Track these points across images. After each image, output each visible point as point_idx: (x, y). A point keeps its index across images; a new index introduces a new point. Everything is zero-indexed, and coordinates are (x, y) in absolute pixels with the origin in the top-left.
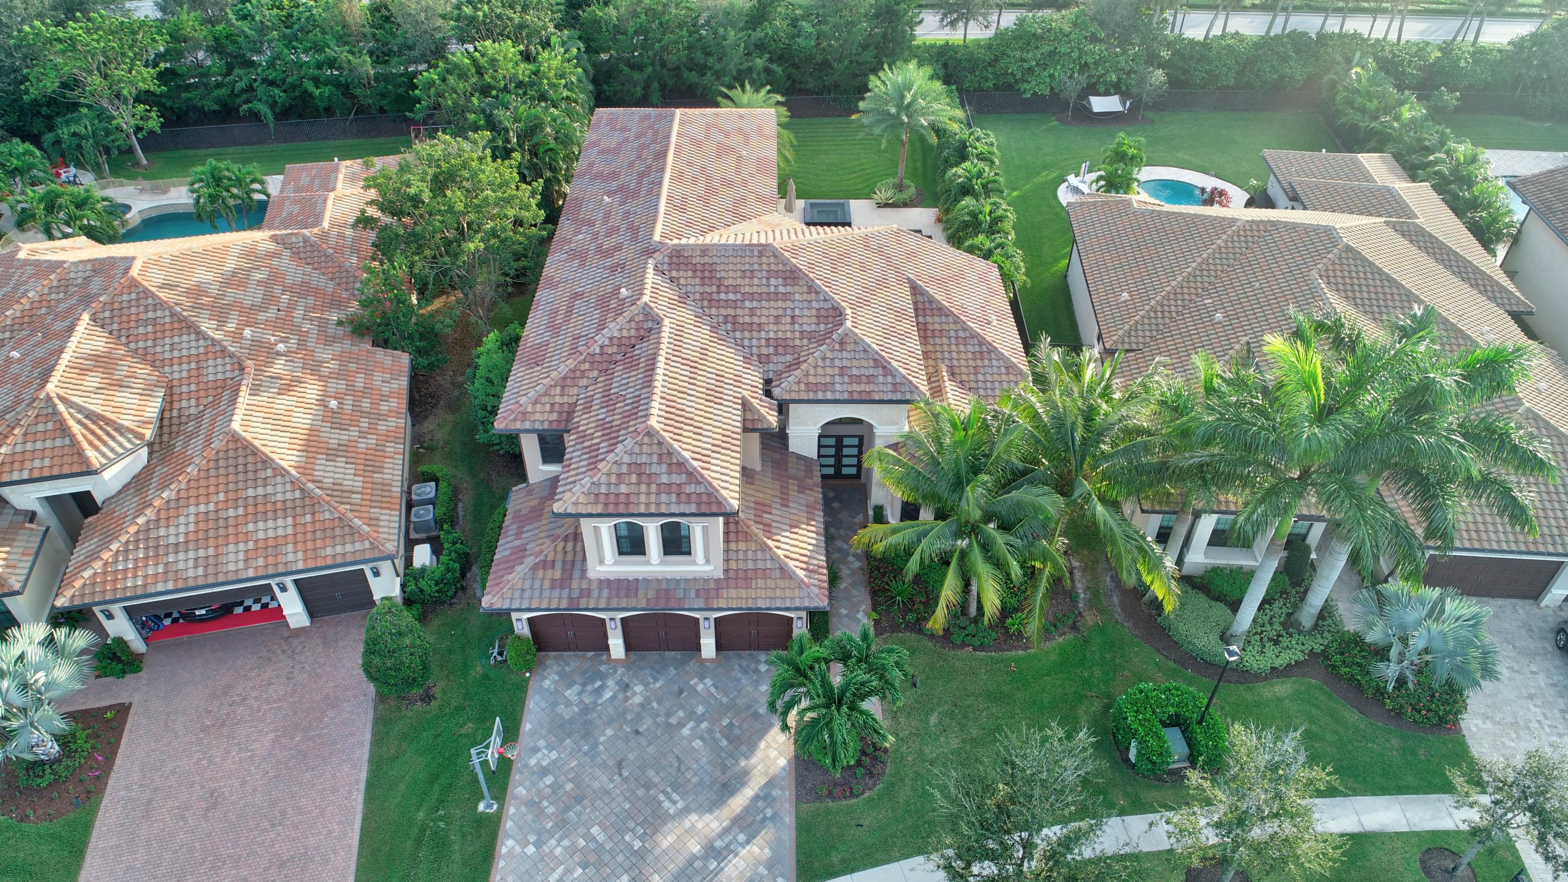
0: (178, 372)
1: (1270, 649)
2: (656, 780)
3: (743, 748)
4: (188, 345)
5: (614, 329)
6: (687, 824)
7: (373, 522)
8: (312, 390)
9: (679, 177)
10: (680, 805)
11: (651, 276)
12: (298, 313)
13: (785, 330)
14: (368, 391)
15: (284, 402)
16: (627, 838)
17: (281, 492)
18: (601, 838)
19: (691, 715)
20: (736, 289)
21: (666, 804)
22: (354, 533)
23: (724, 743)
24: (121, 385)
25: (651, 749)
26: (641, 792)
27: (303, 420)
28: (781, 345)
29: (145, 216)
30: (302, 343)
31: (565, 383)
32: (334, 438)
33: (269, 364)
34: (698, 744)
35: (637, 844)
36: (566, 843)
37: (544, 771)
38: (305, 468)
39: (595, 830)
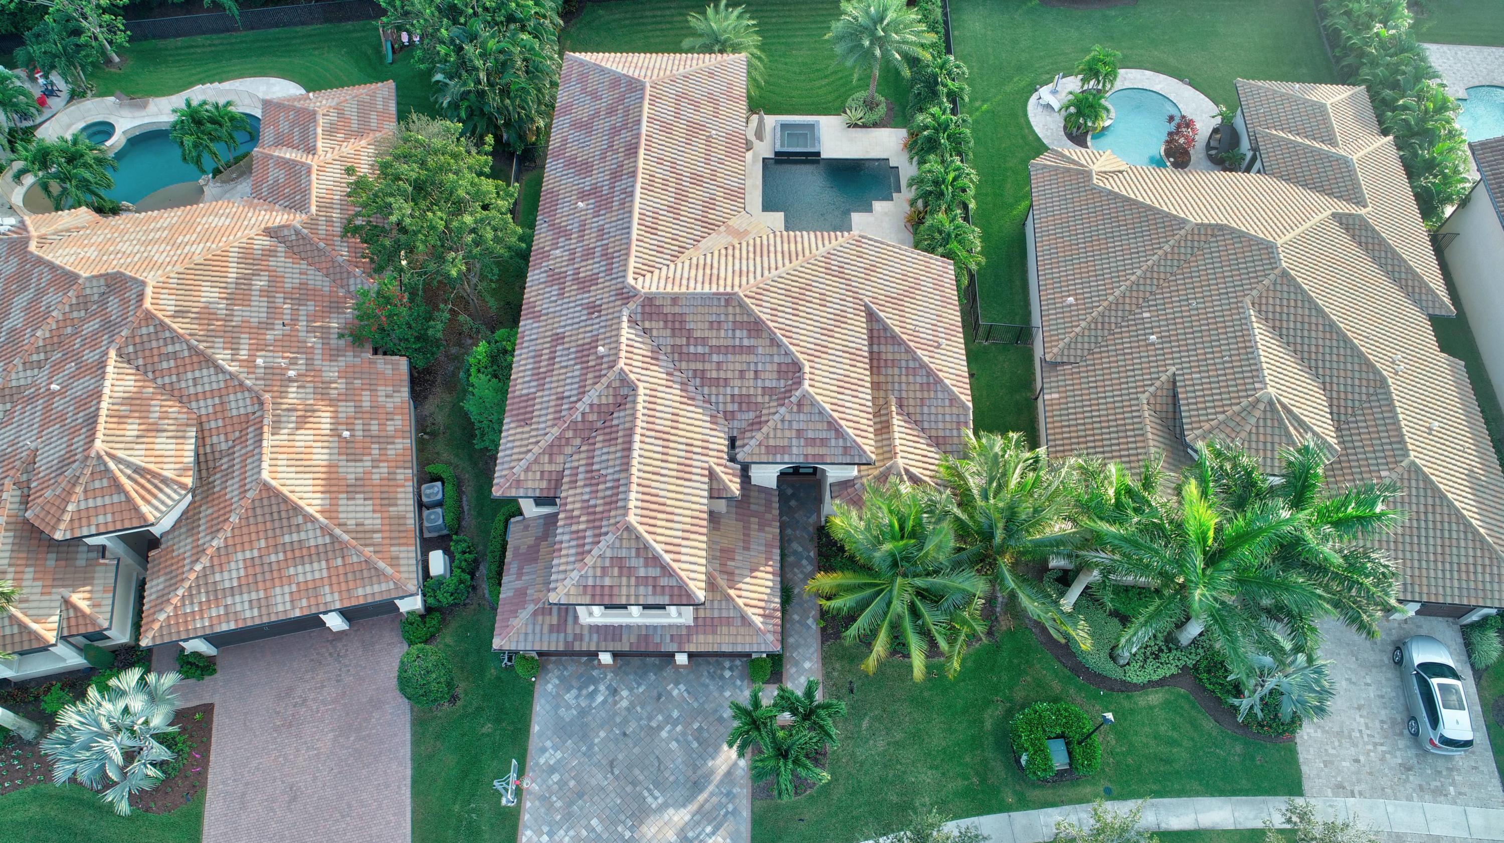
0: (205, 407)
1: (1151, 664)
2: (641, 778)
3: (710, 750)
4: (209, 380)
5: (593, 396)
6: (666, 817)
7: (394, 561)
8: (324, 419)
9: (649, 185)
10: (660, 800)
11: (626, 332)
12: (302, 325)
13: (750, 386)
14: (375, 407)
15: (304, 437)
16: (619, 829)
17: (313, 538)
18: (599, 829)
19: (668, 719)
20: (704, 341)
21: (650, 800)
22: (380, 575)
23: (695, 745)
24: (155, 429)
25: (636, 750)
26: (629, 789)
27: (321, 456)
28: (744, 401)
29: (130, 136)
30: (309, 362)
31: (552, 450)
32: (351, 471)
33: (283, 394)
34: (674, 745)
35: (628, 834)
36: (572, 833)
37: (552, 770)
38: (330, 512)
39: (594, 822)
